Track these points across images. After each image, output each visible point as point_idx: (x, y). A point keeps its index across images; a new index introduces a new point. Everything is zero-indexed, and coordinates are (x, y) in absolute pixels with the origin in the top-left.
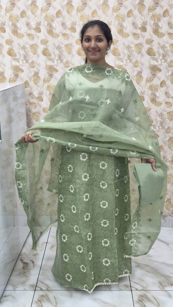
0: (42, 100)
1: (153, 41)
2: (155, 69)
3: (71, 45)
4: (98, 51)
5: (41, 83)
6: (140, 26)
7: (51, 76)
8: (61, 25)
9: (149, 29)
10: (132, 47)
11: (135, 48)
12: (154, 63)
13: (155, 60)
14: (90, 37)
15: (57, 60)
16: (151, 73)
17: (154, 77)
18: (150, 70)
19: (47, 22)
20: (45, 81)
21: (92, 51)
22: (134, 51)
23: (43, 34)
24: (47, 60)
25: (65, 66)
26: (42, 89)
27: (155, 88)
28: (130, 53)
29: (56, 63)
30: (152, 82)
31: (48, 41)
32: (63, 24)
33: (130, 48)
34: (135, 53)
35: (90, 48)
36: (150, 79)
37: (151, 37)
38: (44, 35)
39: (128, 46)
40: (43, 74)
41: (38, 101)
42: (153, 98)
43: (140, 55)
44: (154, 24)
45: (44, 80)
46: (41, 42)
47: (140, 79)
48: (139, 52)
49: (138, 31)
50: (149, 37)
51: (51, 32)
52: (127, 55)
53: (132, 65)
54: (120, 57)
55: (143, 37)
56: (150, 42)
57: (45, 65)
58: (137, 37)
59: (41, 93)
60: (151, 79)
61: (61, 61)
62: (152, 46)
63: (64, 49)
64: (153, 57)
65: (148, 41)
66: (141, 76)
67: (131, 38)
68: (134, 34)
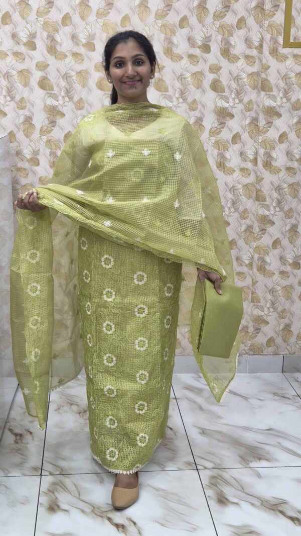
0: (38, 164)
1: (221, 68)
2: (223, 115)
3: (87, 72)
4: (139, 81)
5: (36, 135)
6: (200, 43)
7: (53, 124)
8: (70, 39)
9: (215, 48)
10: (187, 78)
11: (191, 80)
12: (222, 104)
13: (223, 100)
14: (122, 60)
15: (63, 97)
16: (217, 121)
17: (223, 128)
18: (216, 116)
19: (47, 33)
20: (43, 132)
21: (128, 81)
22: (189, 84)
23: (40, 53)
24: (46, 97)
25: (76, 108)
26: (37, 144)
27: (223, 145)
28: (184, 86)
29: (61, 102)
30: (219, 136)
31: (48, 65)
32: (74, 37)
33: (184, 78)
34: (192, 88)
35: (124, 77)
36: (215, 131)
37: (217, 62)
38: (42, 55)
39: (181, 75)
40: (40, 119)
41: (31, 165)
42: (221, 162)
43: (200, 90)
44: (223, 40)
45: (41, 131)
46: (36, 66)
47: (199, 130)
48: (199, 86)
49: (197, 52)
50: (215, 62)
51: (53, 50)
52: (178, 90)
53: (187, 107)
54: (167, 93)
55: (205, 61)
56: (215, 69)
57: (43, 106)
58: (195, 61)
59: (36, 153)
60: (218, 130)
61: (71, 98)
62: (219, 77)
63: (74, 78)
64: (220, 94)
65: (213, 68)
66: (201, 125)
67: (185, 62)
68: (191, 57)
